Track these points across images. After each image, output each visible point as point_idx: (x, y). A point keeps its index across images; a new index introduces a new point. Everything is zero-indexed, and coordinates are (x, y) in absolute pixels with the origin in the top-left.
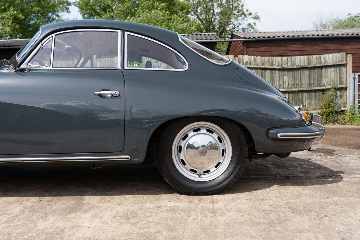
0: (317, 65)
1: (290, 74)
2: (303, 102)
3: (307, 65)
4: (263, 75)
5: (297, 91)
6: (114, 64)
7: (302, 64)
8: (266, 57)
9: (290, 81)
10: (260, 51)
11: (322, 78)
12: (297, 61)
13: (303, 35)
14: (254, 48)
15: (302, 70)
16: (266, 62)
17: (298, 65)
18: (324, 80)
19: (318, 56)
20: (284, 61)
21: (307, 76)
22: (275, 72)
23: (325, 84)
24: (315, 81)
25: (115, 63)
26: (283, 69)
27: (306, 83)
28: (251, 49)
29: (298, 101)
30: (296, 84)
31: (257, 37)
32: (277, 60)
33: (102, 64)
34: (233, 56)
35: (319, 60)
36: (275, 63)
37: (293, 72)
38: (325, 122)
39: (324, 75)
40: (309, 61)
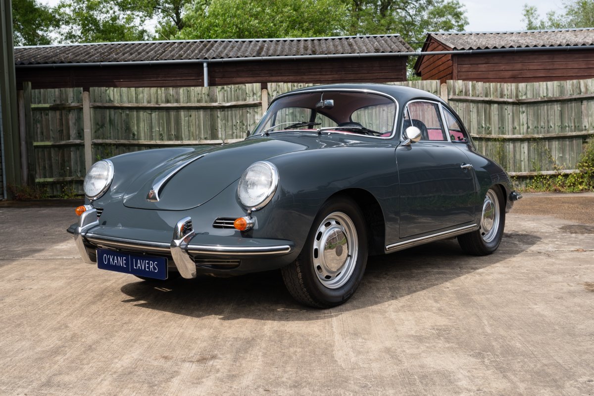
0: (574, 97)
1: (531, 110)
2: (551, 156)
3: (558, 96)
4: (488, 112)
5: (542, 138)
6: (245, 93)
7: (550, 95)
8: (491, 84)
9: (531, 121)
10: (480, 70)
11: (582, 117)
12: (541, 89)
13: (550, 44)
14: (470, 65)
15: (550, 104)
16: (492, 92)
17: (544, 97)
18: (586, 120)
19: (575, 81)
20: (520, 89)
21: (558, 113)
22: (506, 107)
23: (587, 127)
24: (571, 121)
25: (247, 92)
26: (519, 103)
27: (556, 125)
28: (466, 67)
29: (543, 154)
30: (539, 127)
31: (476, 48)
32: (509, 88)
33: (226, 95)
34: (438, 81)
35: (577, 88)
36: (506, 92)
37: (536, 108)
38: (586, 187)
39: (584, 112)
40: (562, 90)
